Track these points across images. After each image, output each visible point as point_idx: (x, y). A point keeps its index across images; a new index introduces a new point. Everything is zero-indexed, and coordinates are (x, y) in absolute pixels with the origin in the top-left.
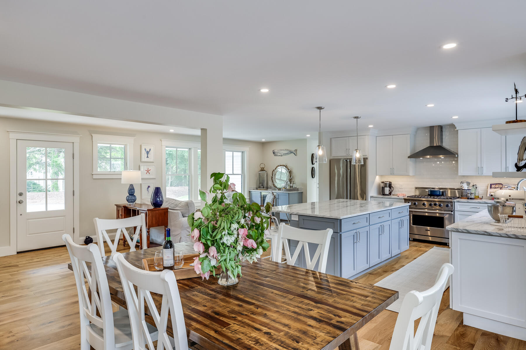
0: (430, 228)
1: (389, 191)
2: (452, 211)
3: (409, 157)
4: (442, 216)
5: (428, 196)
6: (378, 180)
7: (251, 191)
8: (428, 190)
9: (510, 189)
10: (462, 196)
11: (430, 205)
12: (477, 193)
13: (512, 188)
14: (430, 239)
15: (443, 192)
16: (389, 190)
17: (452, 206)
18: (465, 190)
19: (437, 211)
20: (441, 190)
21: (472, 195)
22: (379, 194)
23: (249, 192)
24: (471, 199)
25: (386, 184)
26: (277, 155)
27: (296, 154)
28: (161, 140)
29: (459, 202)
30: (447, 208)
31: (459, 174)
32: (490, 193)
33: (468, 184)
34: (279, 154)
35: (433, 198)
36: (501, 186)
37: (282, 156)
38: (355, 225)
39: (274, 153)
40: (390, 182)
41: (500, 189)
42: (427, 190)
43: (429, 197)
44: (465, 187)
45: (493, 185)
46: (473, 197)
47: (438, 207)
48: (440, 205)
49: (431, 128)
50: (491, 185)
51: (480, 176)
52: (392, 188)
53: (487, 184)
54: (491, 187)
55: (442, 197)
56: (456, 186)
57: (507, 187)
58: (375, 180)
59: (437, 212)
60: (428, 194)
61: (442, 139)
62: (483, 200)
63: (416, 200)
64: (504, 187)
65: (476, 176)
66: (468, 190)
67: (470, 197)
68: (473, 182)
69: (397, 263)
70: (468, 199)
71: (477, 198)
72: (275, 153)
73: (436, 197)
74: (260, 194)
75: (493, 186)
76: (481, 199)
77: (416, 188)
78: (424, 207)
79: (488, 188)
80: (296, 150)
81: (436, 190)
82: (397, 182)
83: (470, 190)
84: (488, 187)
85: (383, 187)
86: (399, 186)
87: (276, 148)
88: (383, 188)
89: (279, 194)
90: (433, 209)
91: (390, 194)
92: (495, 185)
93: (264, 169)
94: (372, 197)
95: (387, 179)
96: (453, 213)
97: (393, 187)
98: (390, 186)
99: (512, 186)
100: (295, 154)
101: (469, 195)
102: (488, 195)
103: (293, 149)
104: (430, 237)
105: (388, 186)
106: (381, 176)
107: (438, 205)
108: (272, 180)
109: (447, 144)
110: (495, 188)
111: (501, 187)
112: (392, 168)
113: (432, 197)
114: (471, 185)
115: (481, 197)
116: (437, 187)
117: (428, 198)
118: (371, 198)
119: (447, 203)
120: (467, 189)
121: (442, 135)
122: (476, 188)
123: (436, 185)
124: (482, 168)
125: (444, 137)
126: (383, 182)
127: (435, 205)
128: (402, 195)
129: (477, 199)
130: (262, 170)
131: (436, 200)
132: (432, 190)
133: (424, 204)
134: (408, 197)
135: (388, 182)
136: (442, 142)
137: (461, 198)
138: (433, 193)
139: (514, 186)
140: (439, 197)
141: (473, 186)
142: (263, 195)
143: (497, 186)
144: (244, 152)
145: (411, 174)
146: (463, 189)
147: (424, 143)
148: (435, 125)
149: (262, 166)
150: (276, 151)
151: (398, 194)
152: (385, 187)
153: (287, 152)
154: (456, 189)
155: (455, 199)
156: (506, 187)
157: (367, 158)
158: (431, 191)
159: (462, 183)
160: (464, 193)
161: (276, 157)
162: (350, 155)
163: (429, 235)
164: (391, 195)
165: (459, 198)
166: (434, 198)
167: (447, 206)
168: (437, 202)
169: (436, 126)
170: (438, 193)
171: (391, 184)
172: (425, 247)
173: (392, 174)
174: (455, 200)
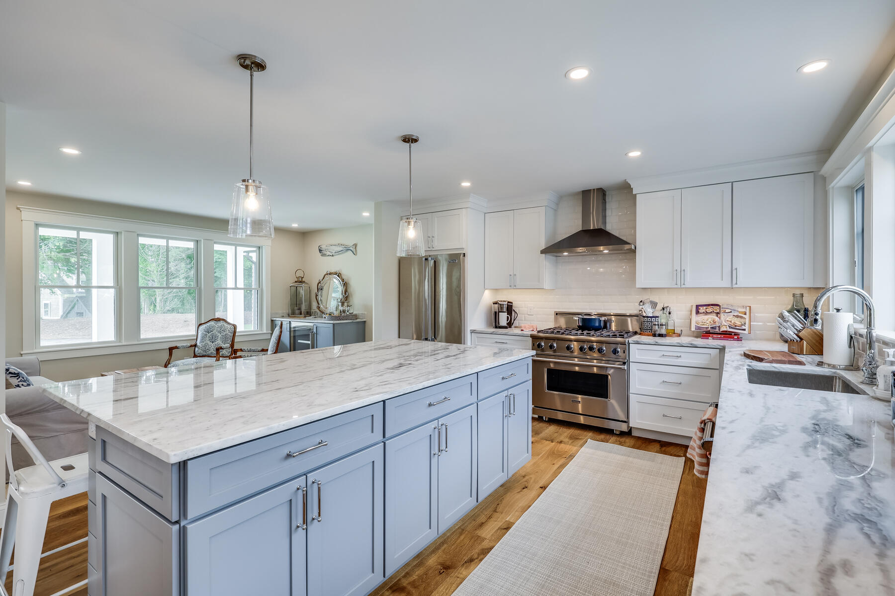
0: (582, 398)
1: (507, 321)
2: (624, 363)
3: (542, 252)
4: (603, 373)
5: (577, 331)
6: (488, 298)
7: (275, 319)
8: (577, 318)
9: (735, 314)
10: (642, 331)
11: (581, 349)
12: (670, 323)
13: (740, 312)
14: (582, 420)
15: (605, 322)
16: (508, 317)
17: (624, 352)
18: (647, 317)
19: (595, 363)
20: (603, 319)
21: (662, 328)
22: (489, 325)
23: (272, 321)
24: (661, 335)
25: (501, 306)
26: (324, 255)
27: (355, 253)
28: (18, 209)
29: (637, 343)
30: (613, 356)
31: (638, 286)
32: (696, 323)
33: (654, 305)
34: (328, 253)
35: (587, 334)
36: (717, 309)
37: (333, 256)
38: (291, 460)
39: (320, 251)
40: (508, 302)
41: (715, 314)
42: (575, 318)
43: (580, 332)
44: (649, 311)
45: (701, 308)
46: (663, 331)
47: (596, 355)
48: (600, 351)
49: (586, 194)
50: (697, 306)
51: (680, 288)
52: (513, 313)
53: (689, 305)
54: (698, 312)
55: (605, 332)
56: (630, 308)
57: (730, 311)
58: (481, 298)
59: (594, 365)
60: (579, 326)
61: (604, 217)
62: (685, 340)
63: (554, 339)
64: (725, 312)
65: (668, 289)
66: (653, 317)
67: (657, 333)
68: (662, 300)
69: (495, 511)
70: (654, 335)
71: (672, 333)
72: (322, 250)
73: (592, 332)
74: (288, 324)
75: (702, 310)
76: (679, 335)
77: (557, 314)
78: (568, 354)
79: (691, 314)
80: (356, 245)
81: (593, 317)
82: (523, 302)
83: (658, 317)
84: (691, 311)
85: (496, 312)
86: (526, 309)
87: (325, 241)
88: (496, 315)
89: (319, 325)
90: (588, 357)
91: (510, 325)
92: (705, 307)
93: (303, 280)
94: (473, 332)
95: (505, 297)
96: (625, 367)
97: (515, 312)
98: (510, 309)
99: (740, 310)
100: (353, 253)
101: (655, 327)
102: (693, 329)
103: (350, 243)
104: (582, 417)
105: (505, 310)
106: (496, 290)
107: (596, 350)
108: (316, 299)
109: (613, 226)
110: (706, 313)
111: (718, 311)
112: (512, 273)
113: (585, 332)
114: (659, 307)
115: (679, 332)
116: (594, 312)
117: (576, 334)
118: (471, 333)
119: (613, 346)
120: (651, 316)
121: (604, 210)
122: (670, 313)
123: (593, 307)
124: (682, 272)
125: (608, 213)
126: (495, 303)
127: (591, 349)
128: (529, 328)
129: (670, 336)
130: (300, 281)
131: (593, 339)
132: (585, 317)
133: (568, 348)
134: (539, 332)
135: (505, 301)
136: (605, 223)
137: (640, 334)
138: (587, 324)
139: (744, 310)
140: (598, 333)
141: (663, 309)
142: (294, 328)
143: (710, 310)
144: (262, 247)
145: (547, 285)
146: (644, 315)
147: (571, 224)
148: (592, 188)
149: (300, 274)
150: (324, 247)
151: (522, 325)
152: (499, 312)
153: (341, 249)
154: (628, 315)
155: (631, 336)
156: (727, 311)
157: (464, 254)
158: (584, 320)
159: (641, 304)
160: (646, 324)
161: (323, 257)
162: (433, 249)
163: (580, 412)
164: (510, 327)
165: (635, 333)
166: (590, 334)
167: (615, 352)
168: (595, 344)
169: (594, 190)
170: (597, 324)
171: (512, 305)
172: (571, 441)
173: (513, 286)
174: (631, 340)
